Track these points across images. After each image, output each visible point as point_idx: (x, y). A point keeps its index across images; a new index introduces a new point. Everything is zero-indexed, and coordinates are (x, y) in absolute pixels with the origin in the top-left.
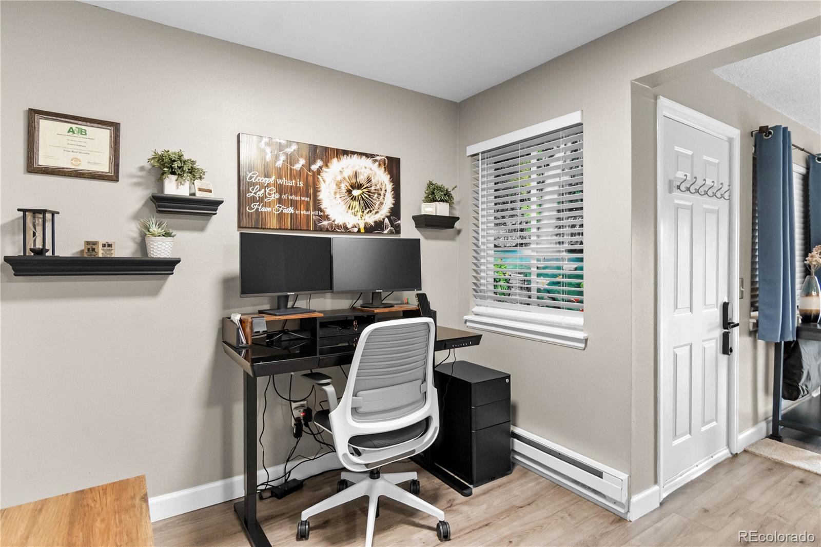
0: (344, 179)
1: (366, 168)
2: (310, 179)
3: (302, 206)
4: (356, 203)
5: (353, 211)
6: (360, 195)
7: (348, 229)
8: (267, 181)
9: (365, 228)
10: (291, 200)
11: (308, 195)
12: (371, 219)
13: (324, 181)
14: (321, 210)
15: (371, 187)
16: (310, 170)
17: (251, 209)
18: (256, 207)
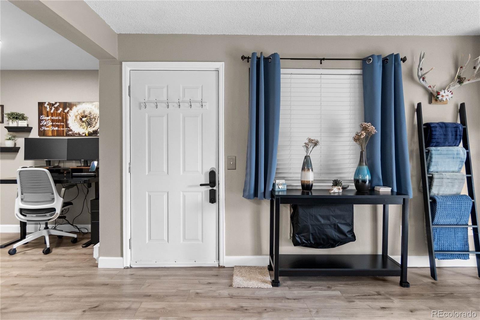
0: (79, 114)
1: (89, 108)
2: (64, 116)
3: (61, 127)
4: (84, 124)
5: (83, 127)
6: (86, 120)
7: (80, 134)
8: (48, 118)
9: (88, 134)
10: (57, 125)
11: (63, 122)
12: (91, 130)
13: (70, 116)
14: (69, 128)
15: (91, 116)
16: (64, 112)
17: (42, 129)
18: (44, 128)
